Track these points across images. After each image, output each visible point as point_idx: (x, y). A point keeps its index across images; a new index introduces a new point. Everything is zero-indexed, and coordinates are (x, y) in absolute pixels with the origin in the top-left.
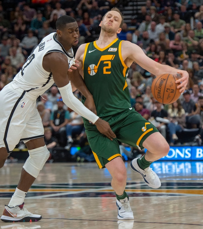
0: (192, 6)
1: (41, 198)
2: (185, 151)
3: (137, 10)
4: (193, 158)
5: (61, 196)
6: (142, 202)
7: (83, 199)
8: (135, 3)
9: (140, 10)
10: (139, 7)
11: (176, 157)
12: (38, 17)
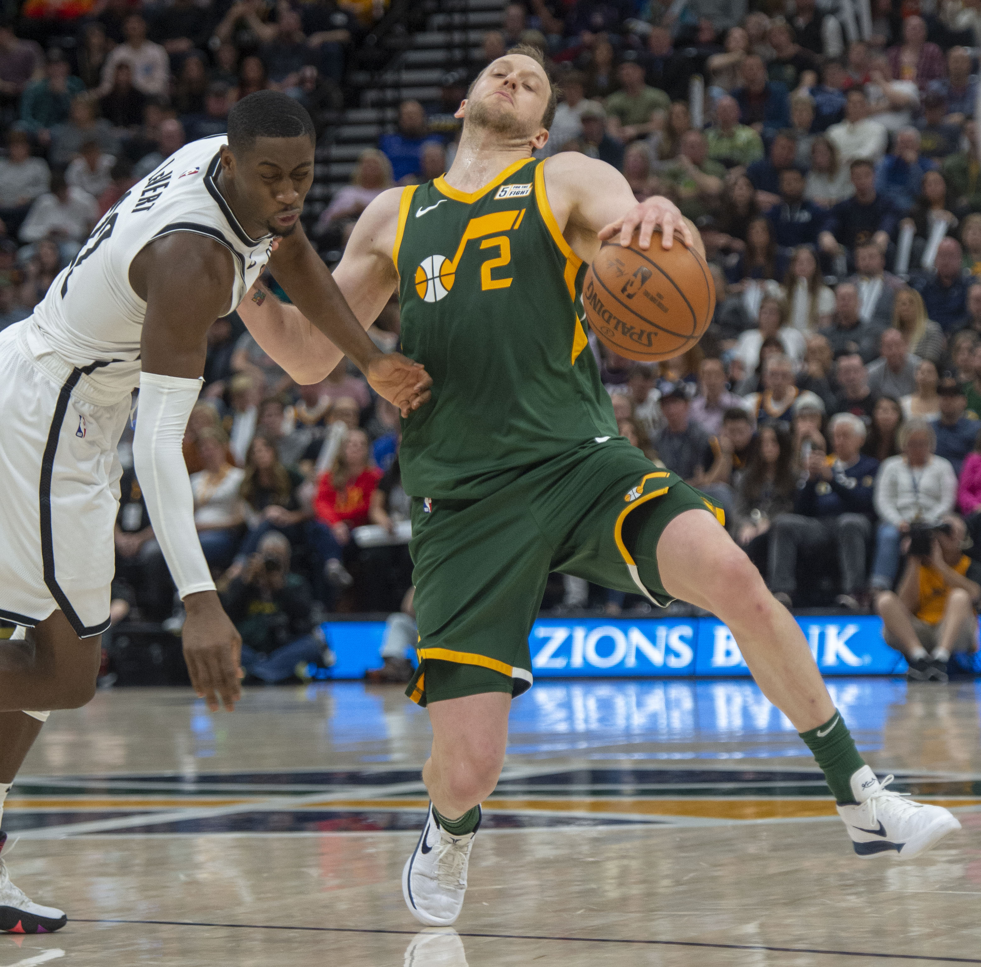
0: (695, 29)
1: (63, 837)
2: (667, 637)
3: (466, 46)
4: (700, 669)
5: (149, 829)
6: (491, 852)
7: (241, 839)
8: (457, 18)
9: (477, 45)
10: (474, 36)
11: (631, 662)
12: (48, 78)
